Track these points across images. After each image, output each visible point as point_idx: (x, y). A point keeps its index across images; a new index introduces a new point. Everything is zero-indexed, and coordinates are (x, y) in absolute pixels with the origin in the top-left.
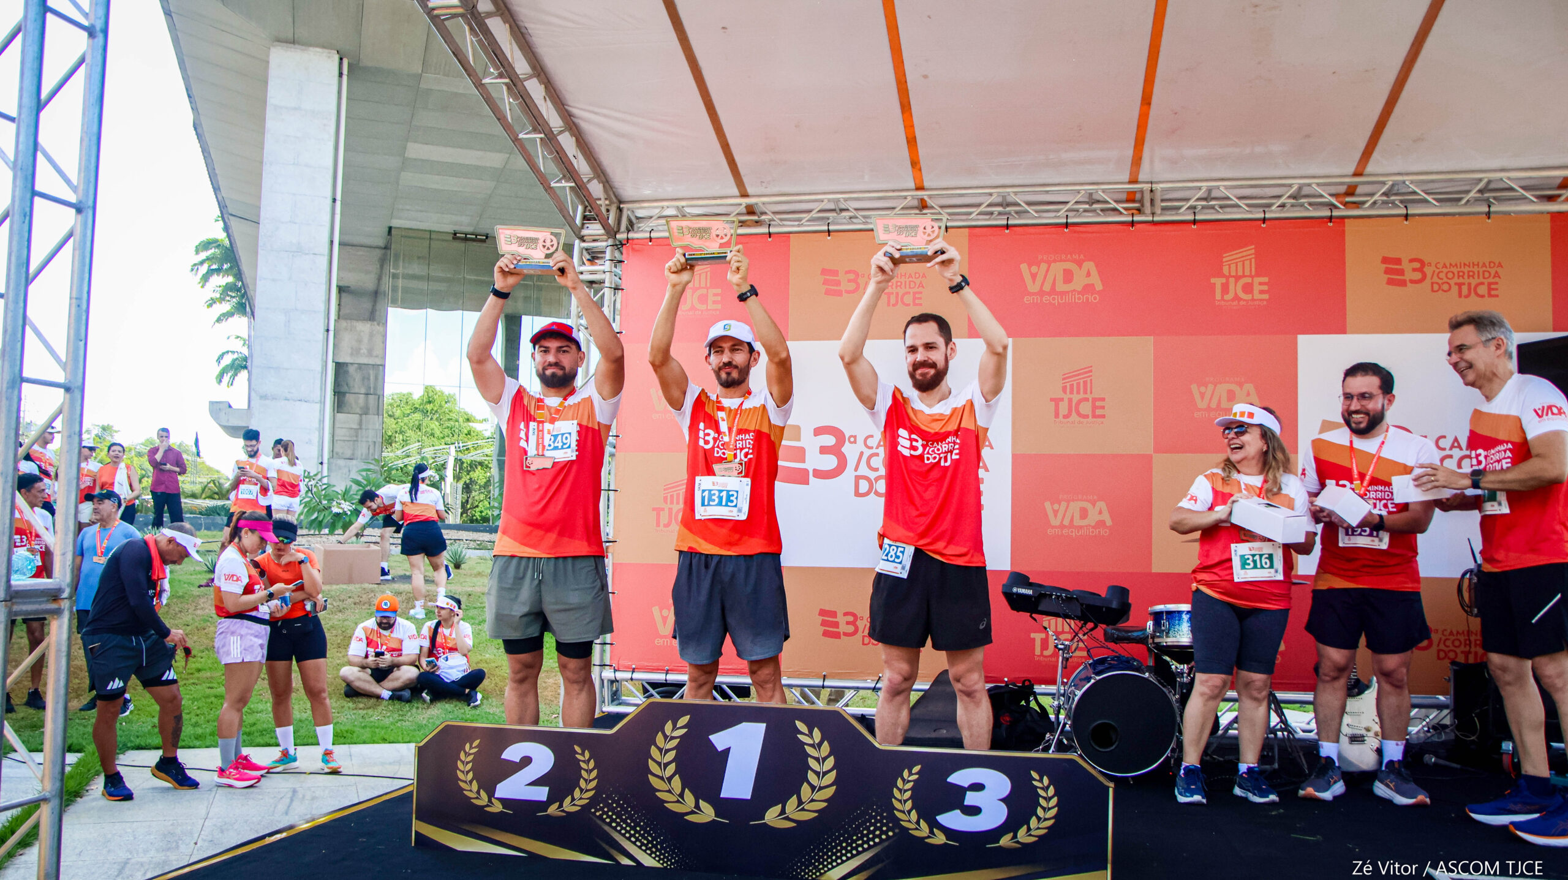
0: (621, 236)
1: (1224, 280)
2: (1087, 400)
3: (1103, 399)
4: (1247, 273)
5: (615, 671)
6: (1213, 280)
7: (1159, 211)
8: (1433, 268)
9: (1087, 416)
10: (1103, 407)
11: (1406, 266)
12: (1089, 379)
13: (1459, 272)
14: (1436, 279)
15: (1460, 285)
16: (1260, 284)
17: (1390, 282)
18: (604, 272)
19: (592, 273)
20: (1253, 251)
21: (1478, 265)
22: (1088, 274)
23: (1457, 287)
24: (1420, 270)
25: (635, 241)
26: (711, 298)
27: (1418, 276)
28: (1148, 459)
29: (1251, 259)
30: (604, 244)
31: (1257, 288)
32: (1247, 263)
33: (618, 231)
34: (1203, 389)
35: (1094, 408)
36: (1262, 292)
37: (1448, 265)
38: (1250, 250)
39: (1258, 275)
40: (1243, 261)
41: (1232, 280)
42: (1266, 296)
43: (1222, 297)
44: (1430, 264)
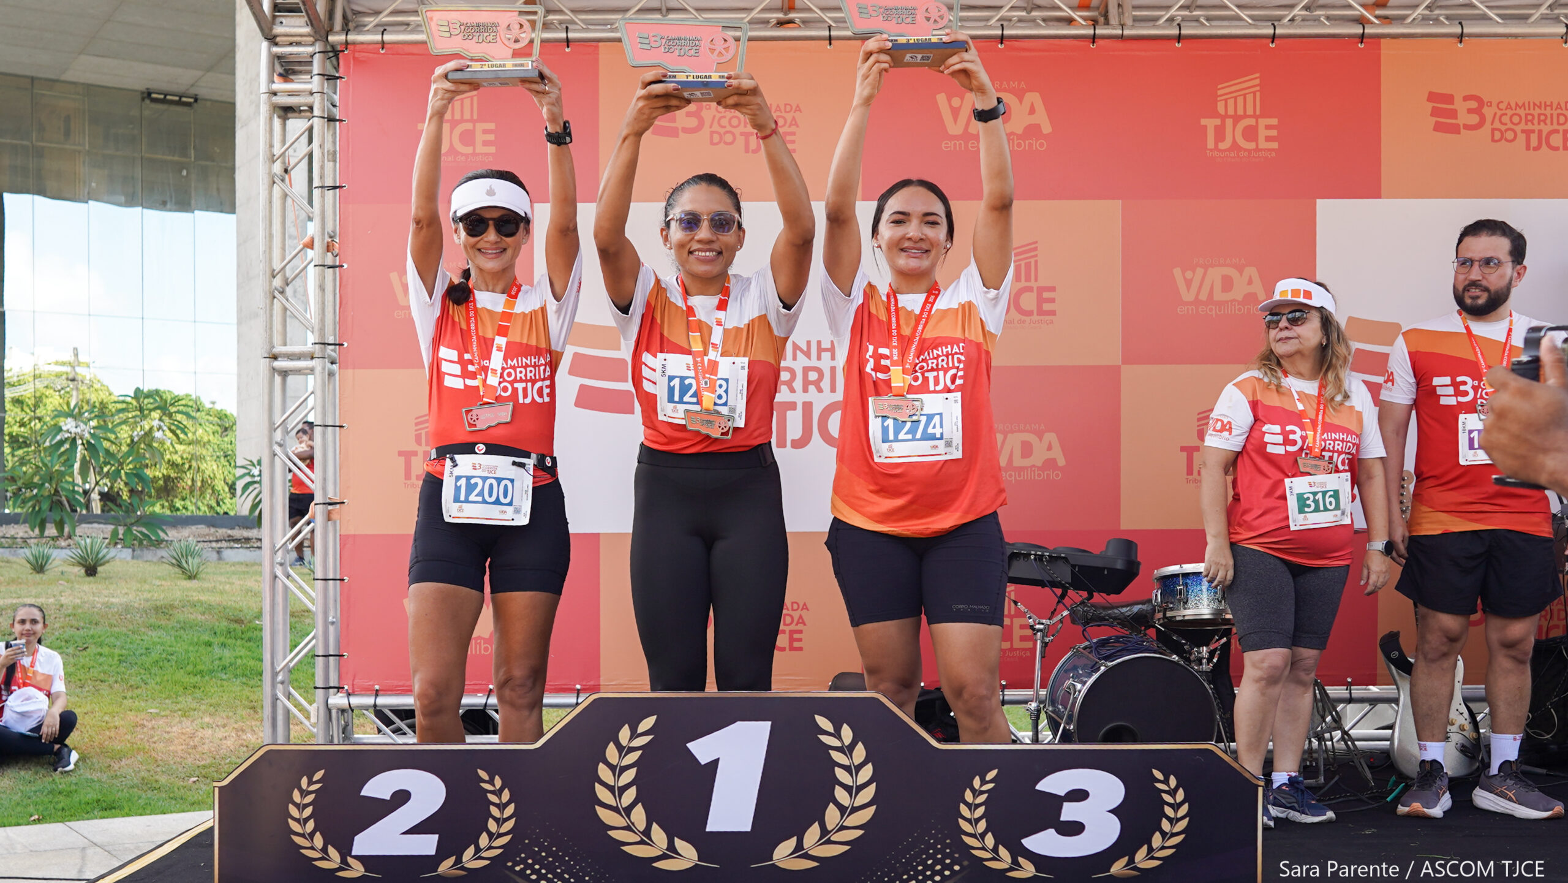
0: (336, 38)
1: (1218, 122)
2: (1030, 289)
3: (1052, 289)
4: (1250, 112)
5: (349, 695)
6: (1203, 122)
7: (1129, 22)
8: (1494, 109)
9: (1029, 313)
10: (1052, 300)
11: (1461, 106)
12: (1033, 260)
13: (1527, 115)
14: (1497, 125)
15: (1528, 133)
16: (1266, 128)
17: (1438, 127)
18: (312, 94)
19: (291, 94)
20: (1257, 81)
21: (1551, 106)
22: (1032, 111)
23: (1524, 135)
24: (1477, 111)
25: (358, 47)
26: (480, 137)
27: (1474, 119)
28: (1116, 370)
29: (1254, 93)
30: (310, 49)
31: (1262, 133)
32: (1250, 98)
33: (330, 31)
34: (1189, 275)
35: (1041, 301)
36: (1268, 139)
37: (1514, 108)
38: (1253, 81)
39: (1263, 115)
40: (1245, 95)
41: (1229, 122)
42: (1275, 145)
43: (1216, 144)
44: (1490, 104)
